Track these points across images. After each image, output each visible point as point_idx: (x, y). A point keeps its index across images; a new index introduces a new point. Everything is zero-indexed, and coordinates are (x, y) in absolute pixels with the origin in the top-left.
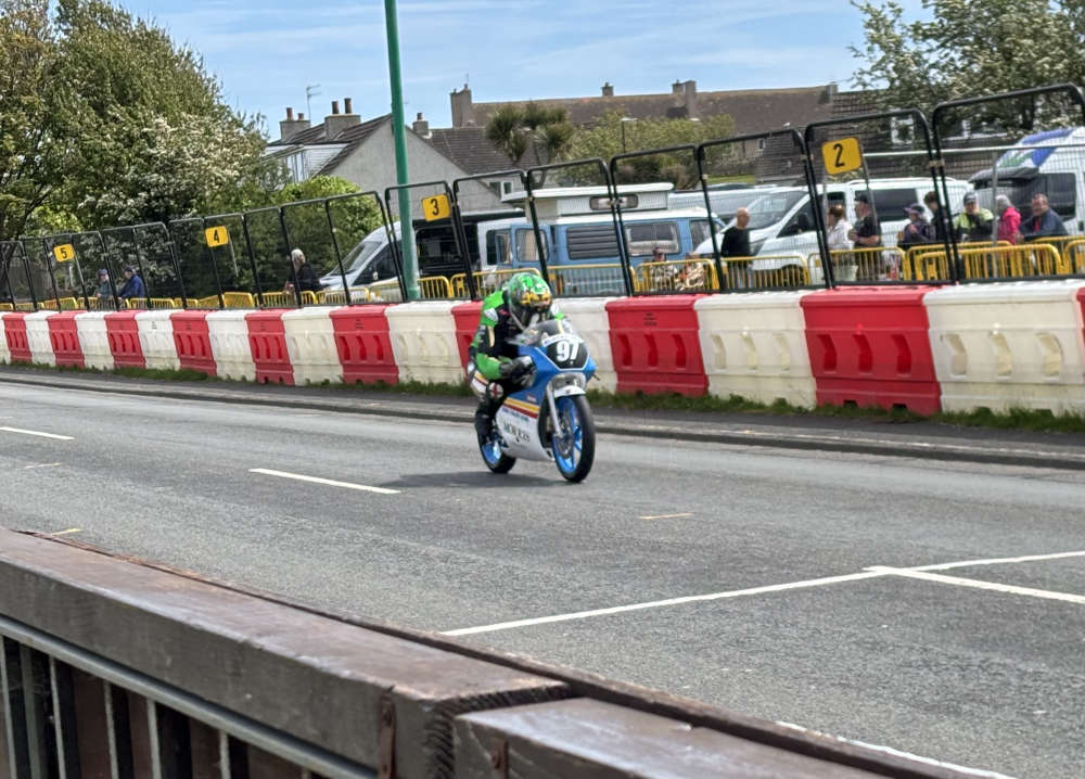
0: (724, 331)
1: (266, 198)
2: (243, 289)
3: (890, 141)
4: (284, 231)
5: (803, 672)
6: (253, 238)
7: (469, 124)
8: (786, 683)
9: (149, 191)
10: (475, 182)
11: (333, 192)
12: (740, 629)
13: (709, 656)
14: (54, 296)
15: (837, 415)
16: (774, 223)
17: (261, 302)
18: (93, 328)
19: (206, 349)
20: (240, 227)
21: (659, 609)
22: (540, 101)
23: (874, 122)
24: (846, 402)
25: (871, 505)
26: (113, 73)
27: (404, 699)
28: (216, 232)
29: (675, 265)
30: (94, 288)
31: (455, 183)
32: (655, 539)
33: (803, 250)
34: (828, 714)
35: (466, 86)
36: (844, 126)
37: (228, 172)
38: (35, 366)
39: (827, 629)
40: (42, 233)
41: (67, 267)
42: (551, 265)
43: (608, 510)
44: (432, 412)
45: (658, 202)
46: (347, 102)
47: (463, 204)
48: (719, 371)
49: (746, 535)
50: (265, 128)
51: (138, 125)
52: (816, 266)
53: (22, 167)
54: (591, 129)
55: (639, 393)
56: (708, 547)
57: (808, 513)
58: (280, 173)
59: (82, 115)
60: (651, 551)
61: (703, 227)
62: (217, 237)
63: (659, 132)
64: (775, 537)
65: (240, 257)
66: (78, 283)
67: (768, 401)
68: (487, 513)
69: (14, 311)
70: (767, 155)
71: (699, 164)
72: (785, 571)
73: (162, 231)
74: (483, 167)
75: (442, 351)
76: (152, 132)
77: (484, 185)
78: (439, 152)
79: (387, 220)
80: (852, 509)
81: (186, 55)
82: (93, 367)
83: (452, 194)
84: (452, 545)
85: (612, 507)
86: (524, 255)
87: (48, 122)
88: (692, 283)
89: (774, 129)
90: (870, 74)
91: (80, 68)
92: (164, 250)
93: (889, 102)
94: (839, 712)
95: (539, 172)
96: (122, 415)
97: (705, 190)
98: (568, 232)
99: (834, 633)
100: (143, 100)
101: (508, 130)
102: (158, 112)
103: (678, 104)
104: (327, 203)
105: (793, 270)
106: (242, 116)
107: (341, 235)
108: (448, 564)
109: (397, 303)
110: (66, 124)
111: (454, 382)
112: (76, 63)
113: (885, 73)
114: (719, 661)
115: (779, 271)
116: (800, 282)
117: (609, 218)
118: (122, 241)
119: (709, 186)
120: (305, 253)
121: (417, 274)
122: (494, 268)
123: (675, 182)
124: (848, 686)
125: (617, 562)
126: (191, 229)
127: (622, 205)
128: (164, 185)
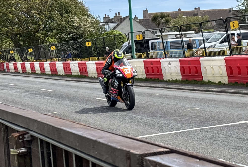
0: (206, 66)
1: (100, 35)
2: (95, 56)
3: (245, 21)
4: (104, 43)
5: (225, 145)
6: (97, 44)
7: (147, 18)
8: (221, 148)
9: (73, 34)
10: (148, 31)
11: (115, 34)
12: (210, 135)
13: (203, 142)
14: (51, 58)
15: (233, 85)
16: (218, 40)
17: (99, 59)
18: (60, 65)
19: (86, 70)
20: (94, 42)
21: (191, 131)
22: (163, 12)
23: (242, 17)
24: (235, 82)
25: (241, 106)
26: (65, 6)
27: (132, 153)
28: (88, 43)
29: (195, 50)
30: (60, 56)
31: (144, 31)
32: (191, 114)
33: (225, 47)
34: (231, 155)
35: (146, 9)
36: (235, 18)
37: (91, 29)
38: (46, 74)
39: (231, 135)
40: (48, 43)
41: (54, 51)
42: (166, 50)
43: (179, 107)
44: (138, 85)
45: (191, 36)
46: (119, 13)
47: (146, 36)
48: (205, 75)
49: (212, 113)
50: (100, 19)
51: (70, 18)
52: (228, 50)
53: (43, 28)
54: (176, 19)
55: (187, 80)
56: (203, 116)
57: (226, 108)
58: (103, 29)
59: (57, 16)
60: (190, 117)
61: (202, 41)
62: (89, 44)
63: (192, 19)
64: (219, 114)
65: (94, 49)
66: (56, 55)
67: (217, 82)
68: (151, 108)
69: (42, 61)
70: (216, 25)
71: (201, 27)
72: (221, 122)
73: (76, 43)
74: (150, 28)
75: (141, 70)
76: (74, 20)
77: (151, 32)
78: (140, 24)
79: (128, 40)
80: (236, 107)
81: (81, 2)
82: (60, 74)
83: (143, 34)
84: (143, 116)
85: (180, 107)
86: (160, 48)
87: (49, 17)
88: (199, 54)
89: (218, 19)
90: (241, 6)
91: (57, 5)
92: (76, 47)
93: (245, 12)
94: (234, 155)
95: (164, 29)
96: (66, 86)
97: (202, 33)
98: (170, 43)
99: (233, 136)
100: (71, 13)
101: (156, 19)
102: (75, 15)
103: (196, 13)
104: (114, 36)
105: (223, 51)
106: (95, 16)
107: (117, 44)
108: (142, 120)
109: (130, 59)
110: (54, 18)
111: (144, 78)
112: (56, 4)
113: (244, 5)
114: (206, 143)
115: (219, 52)
116: (224, 54)
117: (180, 39)
118: (67, 45)
119: (203, 32)
120: (109, 48)
121: (135, 52)
122: (153, 51)
123: (195, 31)
124: (236, 149)
125: (182, 120)
126: (82, 42)
127: (183, 36)
128: (76, 32)
